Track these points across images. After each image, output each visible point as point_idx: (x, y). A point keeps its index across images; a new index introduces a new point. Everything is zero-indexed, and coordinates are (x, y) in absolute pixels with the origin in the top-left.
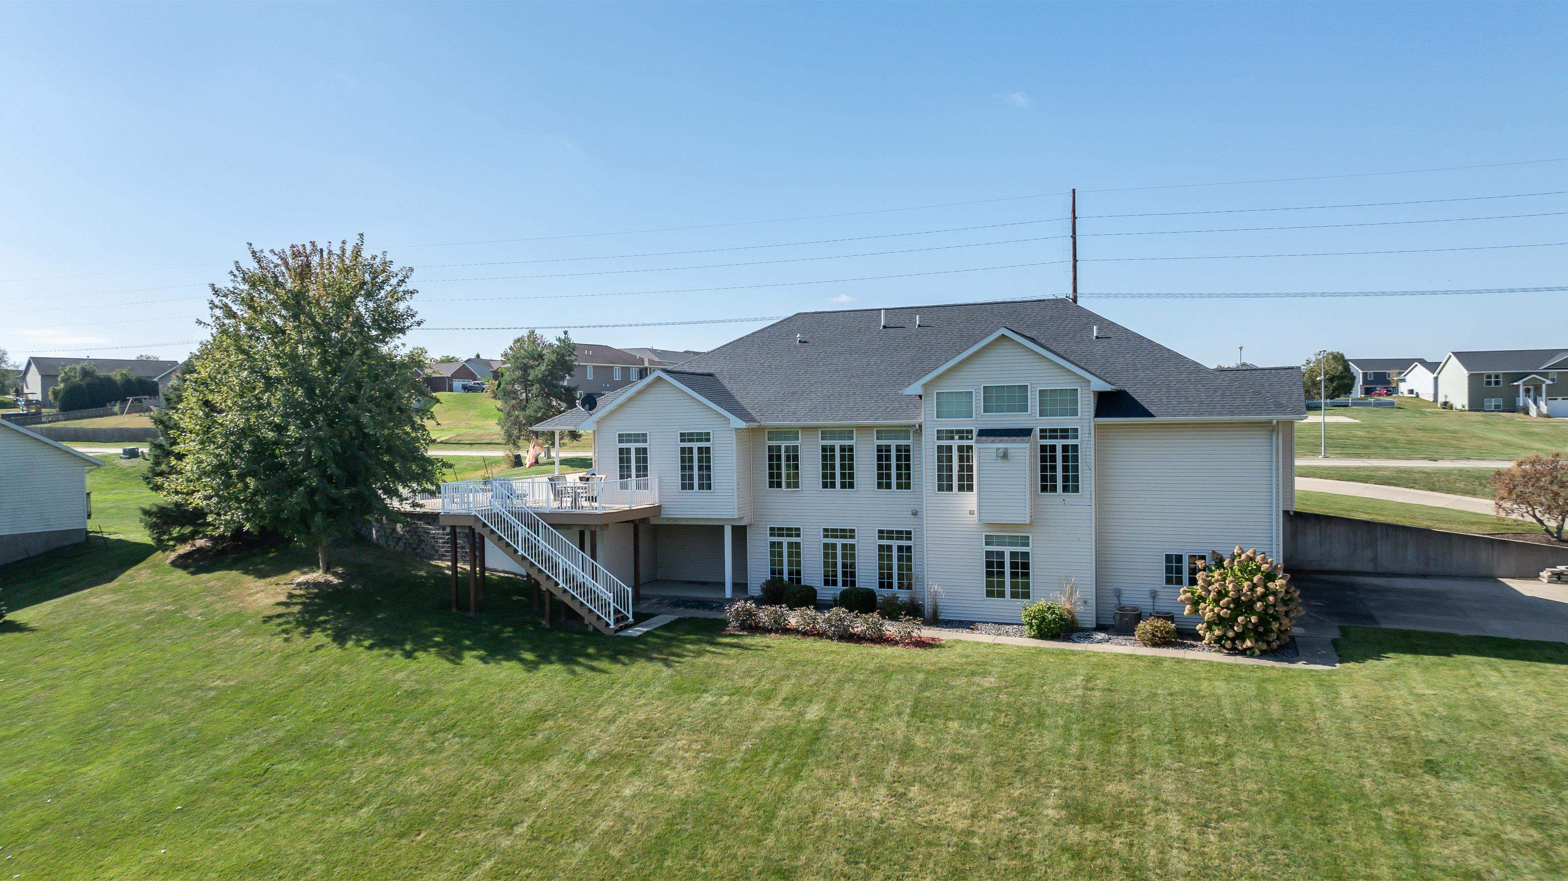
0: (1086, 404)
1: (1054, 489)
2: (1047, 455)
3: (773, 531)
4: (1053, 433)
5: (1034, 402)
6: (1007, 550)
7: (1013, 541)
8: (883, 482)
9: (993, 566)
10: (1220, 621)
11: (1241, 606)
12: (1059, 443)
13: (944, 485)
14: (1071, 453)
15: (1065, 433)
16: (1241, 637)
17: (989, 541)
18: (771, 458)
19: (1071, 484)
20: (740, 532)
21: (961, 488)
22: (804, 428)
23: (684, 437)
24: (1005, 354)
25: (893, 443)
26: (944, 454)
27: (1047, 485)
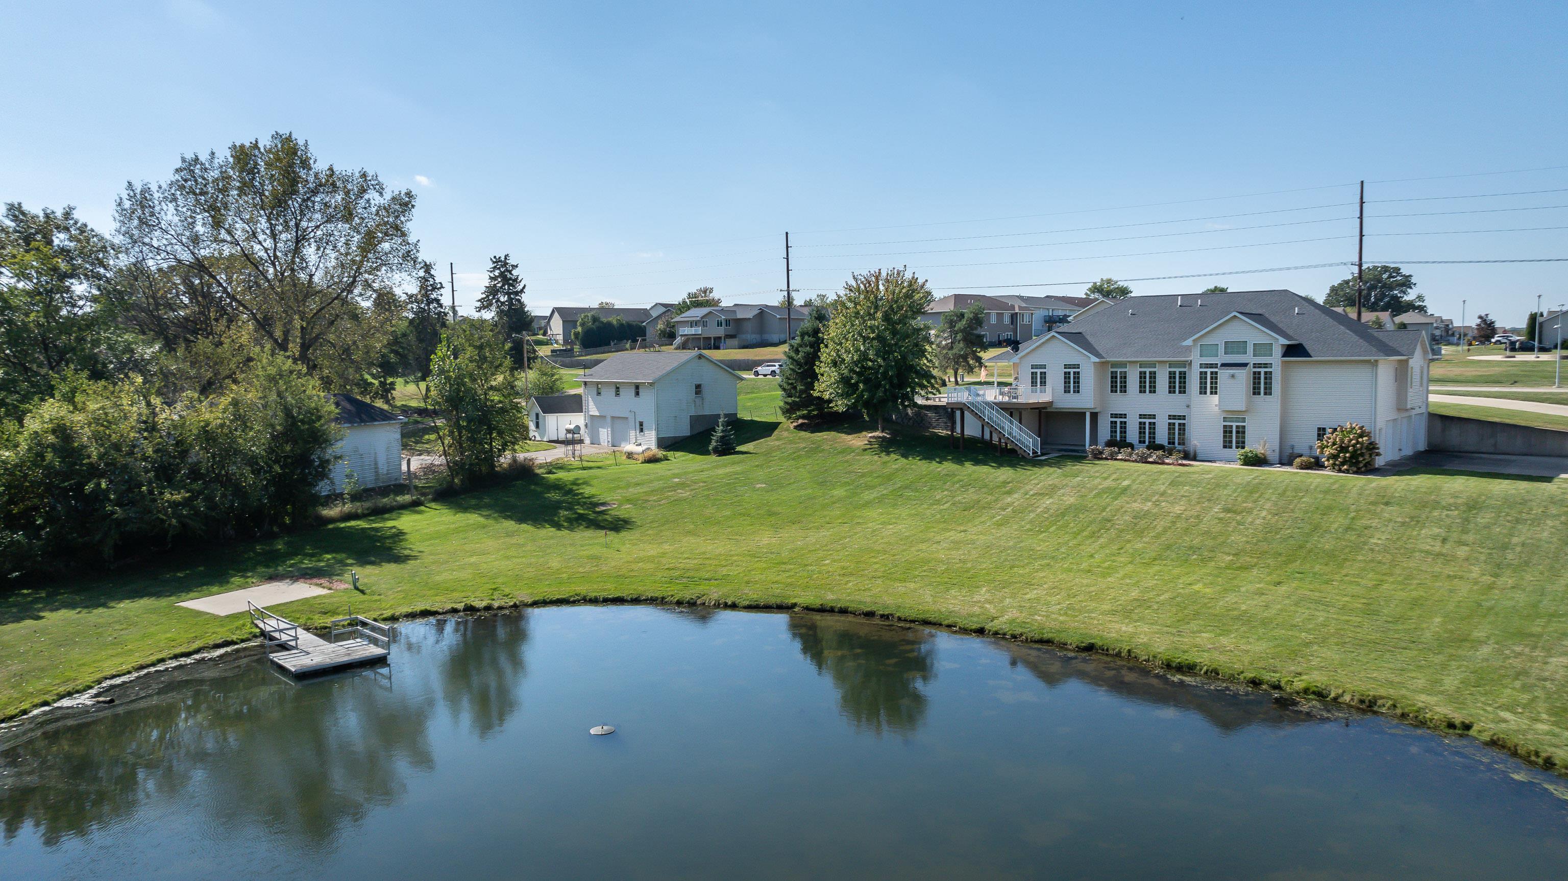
0: (1277, 351)
1: (1259, 394)
2: (1256, 376)
3: (1113, 416)
4: (1259, 365)
5: (1250, 349)
6: (1234, 424)
7: (1237, 420)
8: (1172, 390)
9: (1227, 431)
10: (1334, 457)
11: (1343, 449)
12: (1263, 370)
13: (1203, 391)
14: (1268, 376)
15: (1266, 365)
16: (1343, 464)
17: (1225, 419)
18: (1112, 377)
19: (1268, 392)
20: (1094, 416)
21: (1211, 393)
22: (1130, 362)
23: (1066, 366)
24: (1235, 324)
25: (1177, 370)
26: (1203, 375)
27: (1256, 392)
